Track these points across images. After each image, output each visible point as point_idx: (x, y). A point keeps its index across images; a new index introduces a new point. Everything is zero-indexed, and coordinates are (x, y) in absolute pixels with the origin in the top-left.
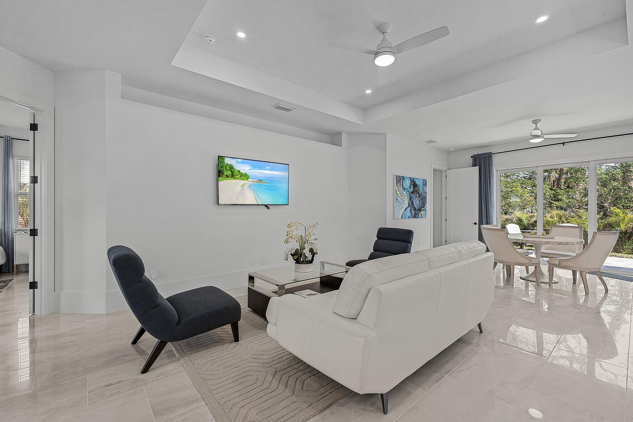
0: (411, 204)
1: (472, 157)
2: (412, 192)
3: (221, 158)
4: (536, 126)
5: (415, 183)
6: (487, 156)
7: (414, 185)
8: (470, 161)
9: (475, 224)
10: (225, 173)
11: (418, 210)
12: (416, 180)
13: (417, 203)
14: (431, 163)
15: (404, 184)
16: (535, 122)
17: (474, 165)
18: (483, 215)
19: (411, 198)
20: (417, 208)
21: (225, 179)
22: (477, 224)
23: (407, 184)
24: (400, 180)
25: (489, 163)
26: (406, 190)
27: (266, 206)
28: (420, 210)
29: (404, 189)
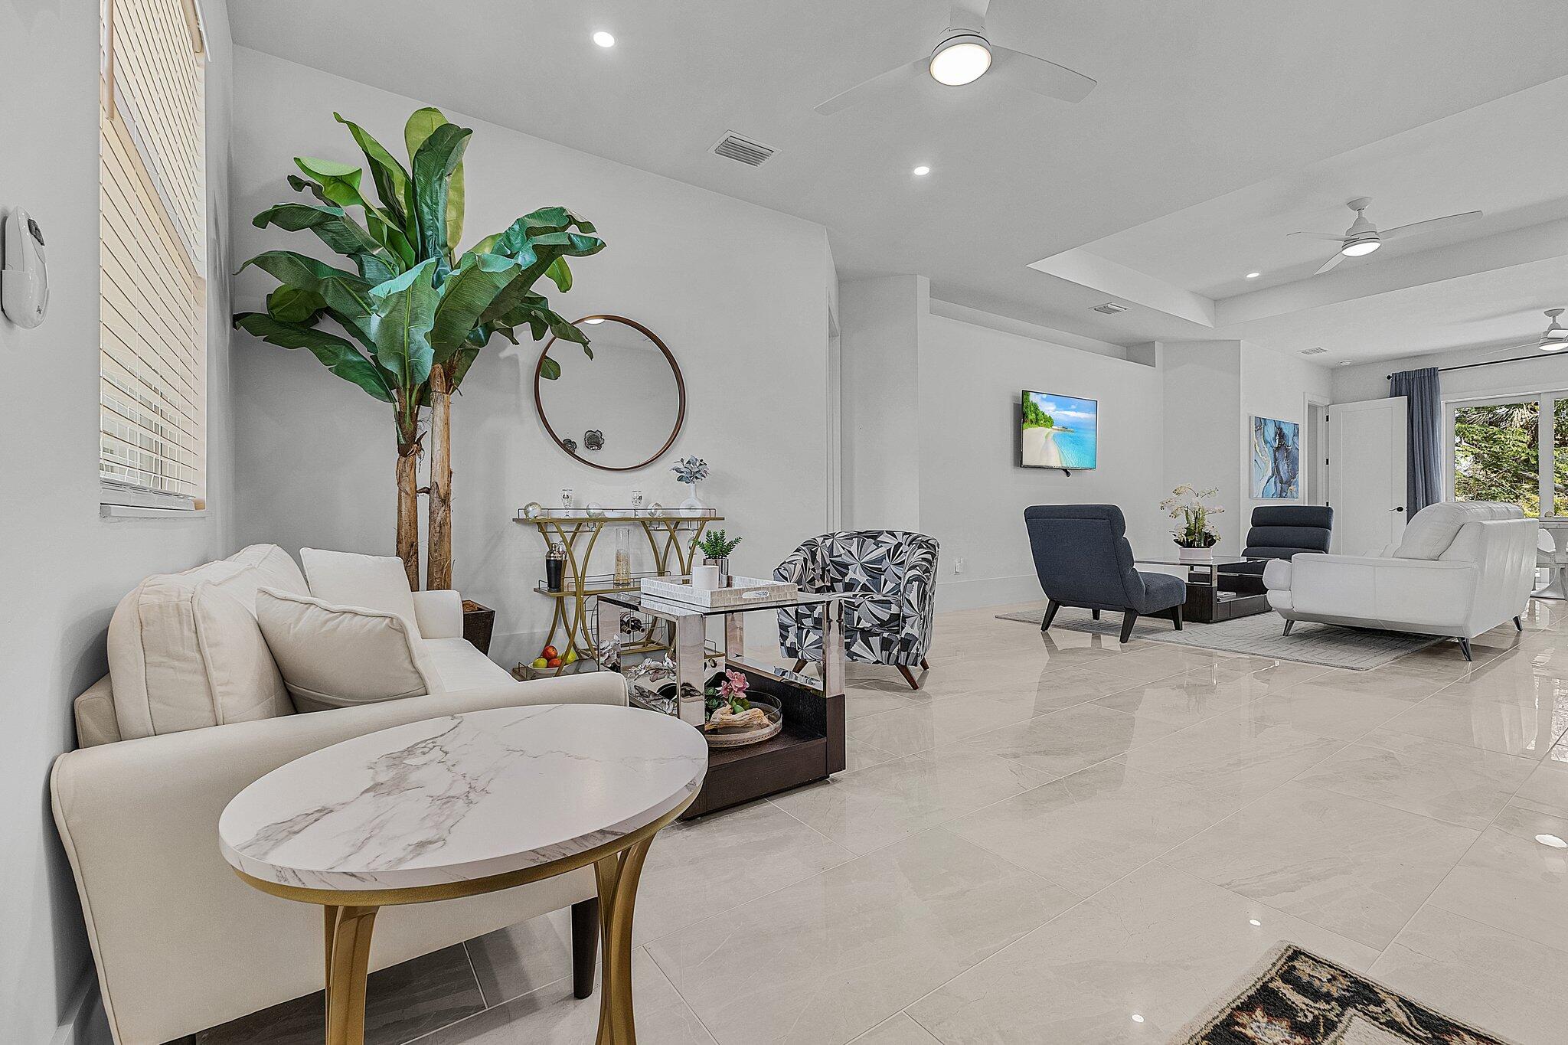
0: (1276, 471)
1: (1389, 377)
2: (1278, 449)
3: (1025, 393)
4: (1554, 321)
5: (1280, 429)
6: (1426, 375)
7: (1281, 435)
8: (1387, 385)
9: (1400, 509)
10: (1030, 417)
11: (1286, 483)
12: (1283, 426)
13: (1284, 467)
14: (1304, 393)
15: (1266, 433)
16: (1553, 313)
17: (1396, 393)
18: (1419, 493)
19: (1276, 459)
20: (1284, 479)
21: (1030, 427)
22: (1405, 509)
23: (1270, 432)
24: (1260, 423)
25: (1430, 389)
26: (1268, 444)
27: (1065, 470)
28: (1289, 483)
29: (1266, 442)
